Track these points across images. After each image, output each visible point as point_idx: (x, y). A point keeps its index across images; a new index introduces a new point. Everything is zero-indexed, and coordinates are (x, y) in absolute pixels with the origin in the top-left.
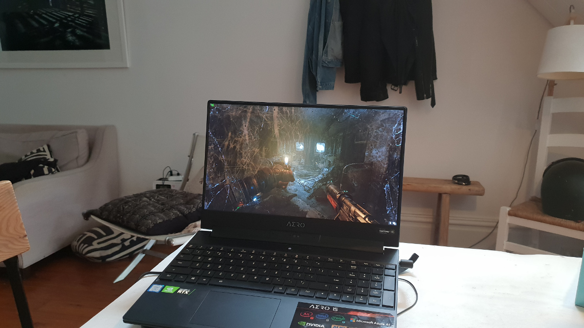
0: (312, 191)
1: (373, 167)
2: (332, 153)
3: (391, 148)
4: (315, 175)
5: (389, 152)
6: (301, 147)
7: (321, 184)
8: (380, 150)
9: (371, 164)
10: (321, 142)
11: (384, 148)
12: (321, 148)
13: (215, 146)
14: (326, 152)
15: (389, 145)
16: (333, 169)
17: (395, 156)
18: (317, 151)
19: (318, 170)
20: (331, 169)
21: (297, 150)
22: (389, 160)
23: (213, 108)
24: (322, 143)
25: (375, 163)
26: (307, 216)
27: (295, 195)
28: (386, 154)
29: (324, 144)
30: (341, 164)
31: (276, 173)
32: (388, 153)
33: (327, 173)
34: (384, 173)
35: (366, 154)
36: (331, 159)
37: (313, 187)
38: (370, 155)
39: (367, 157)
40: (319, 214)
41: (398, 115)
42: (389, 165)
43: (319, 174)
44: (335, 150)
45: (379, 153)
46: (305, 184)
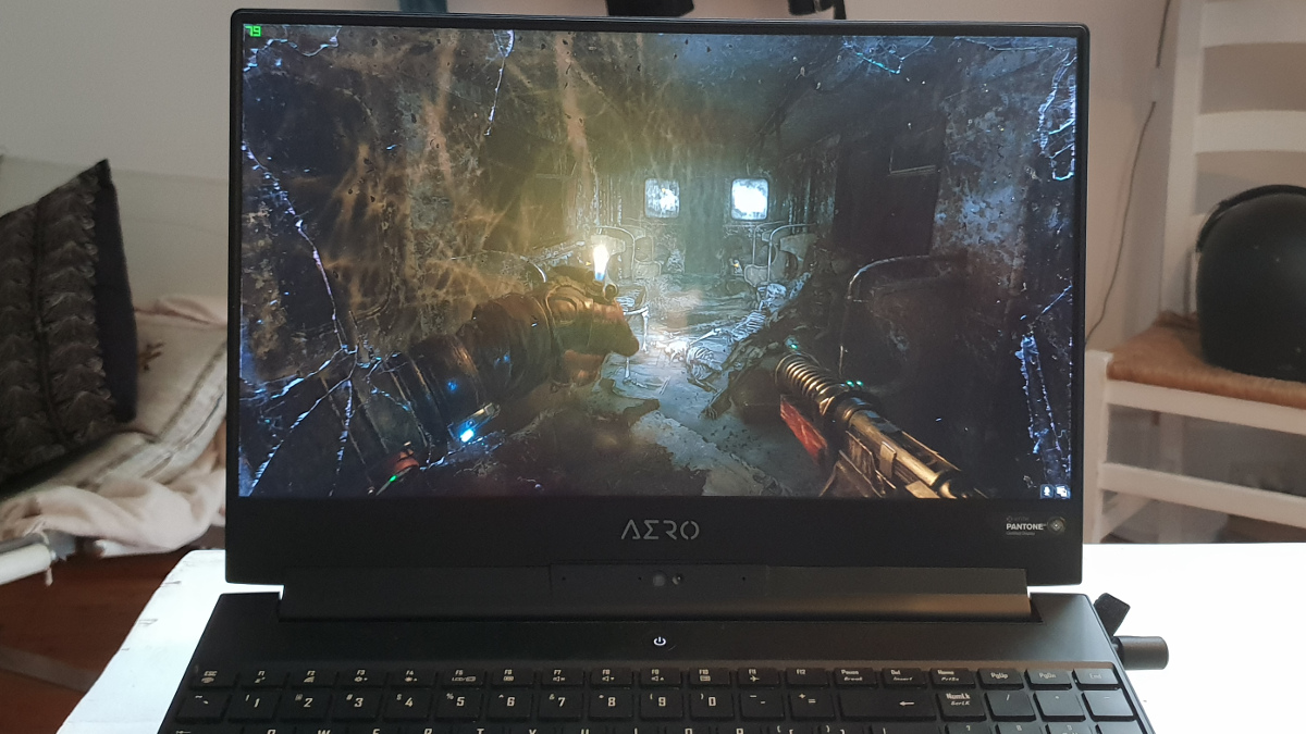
0: (722, 384)
1: (970, 269)
2: (799, 218)
3: (1034, 188)
4: (732, 314)
5: (1029, 208)
6: (666, 200)
7: (758, 351)
8: (994, 200)
9: (961, 257)
10: (751, 176)
11: (1009, 190)
12: (750, 199)
13: (277, 210)
14: (775, 216)
15: (1028, 176)
16: (808, 283)
17: (1053, 222)
18: (736, 216)
19: (743, 295)
20: (800, 285)
21: (649, 214)
22: (1029, 239)
23: (261, 41)
24: (758, 178)
25: (975, 254)
26: (708, 491)
27: (652, 405)
28: (1017, 216)
29: (764, 185)
30: (838, 265)
31: (562, 315)
32: (1023, 209)
33: (782, 302)
34: (1012, 292)
35: (938, 216)
36: (796, 245)
37: (728, 364)
38: (953, 223)
39: (942, 228)
40: (756, 477)
41: (1058, 58)
42: (1029, 259)
43: (750, 309)
44: (811, 208)
45: (988, 213)
46: (692, 353)
